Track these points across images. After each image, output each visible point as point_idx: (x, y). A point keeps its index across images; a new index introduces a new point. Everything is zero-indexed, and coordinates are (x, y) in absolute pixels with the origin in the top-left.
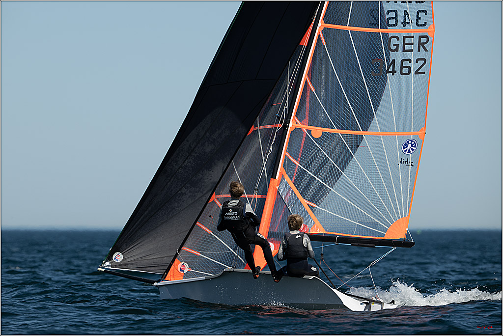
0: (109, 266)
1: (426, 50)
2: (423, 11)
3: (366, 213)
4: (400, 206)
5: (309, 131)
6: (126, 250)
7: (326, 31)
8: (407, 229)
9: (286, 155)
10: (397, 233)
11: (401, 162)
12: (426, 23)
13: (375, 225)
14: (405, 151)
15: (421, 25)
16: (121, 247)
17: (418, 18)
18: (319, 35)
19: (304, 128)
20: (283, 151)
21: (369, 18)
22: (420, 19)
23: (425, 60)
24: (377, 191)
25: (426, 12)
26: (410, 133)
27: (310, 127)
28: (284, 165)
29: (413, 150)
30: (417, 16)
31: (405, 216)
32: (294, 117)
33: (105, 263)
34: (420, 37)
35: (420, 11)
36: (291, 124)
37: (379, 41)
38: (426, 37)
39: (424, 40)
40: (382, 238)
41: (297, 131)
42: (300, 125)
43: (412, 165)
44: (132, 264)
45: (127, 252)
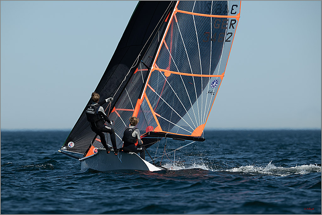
0: (65, 149)
1: (233, 28)
2: (235, 5)
3: (185, 121)
4: (203, 117)
5: (163, 72)
6: (77, 141)
7: (178, 14)
8: (203, 131)
9: (148, 86)
10: (197, 133)
11: (209, 92)
12: (236, 12)
13: (188, 128)
14: (212, 86)
15: (233, 14)
16: (73, 139)
17: (232, 9)
18: (174, 16)
19: (160, 70)
20: (146, 83)
21: (206, 8)
22: (233, 9)
23: (232, 33)
24: (193, 108)
25: (237, 6)
26: (217, 76)
27: (163, 70)
28: (146, 92)
29: (216, 85)
30: (232, 8)
31: (204, 123)
32: (154, 64)
33: (63, 147)
34: (232, 20)
35: (234, 5)
36: (152, 68)
37: (209, 22)
38: (235, 20)
39: (233, 22)
40: (190, 136)
41: (156, 72)
42: (158, 69)
43: (213, 94)
44: (79, 150)
45: (77, 142)
